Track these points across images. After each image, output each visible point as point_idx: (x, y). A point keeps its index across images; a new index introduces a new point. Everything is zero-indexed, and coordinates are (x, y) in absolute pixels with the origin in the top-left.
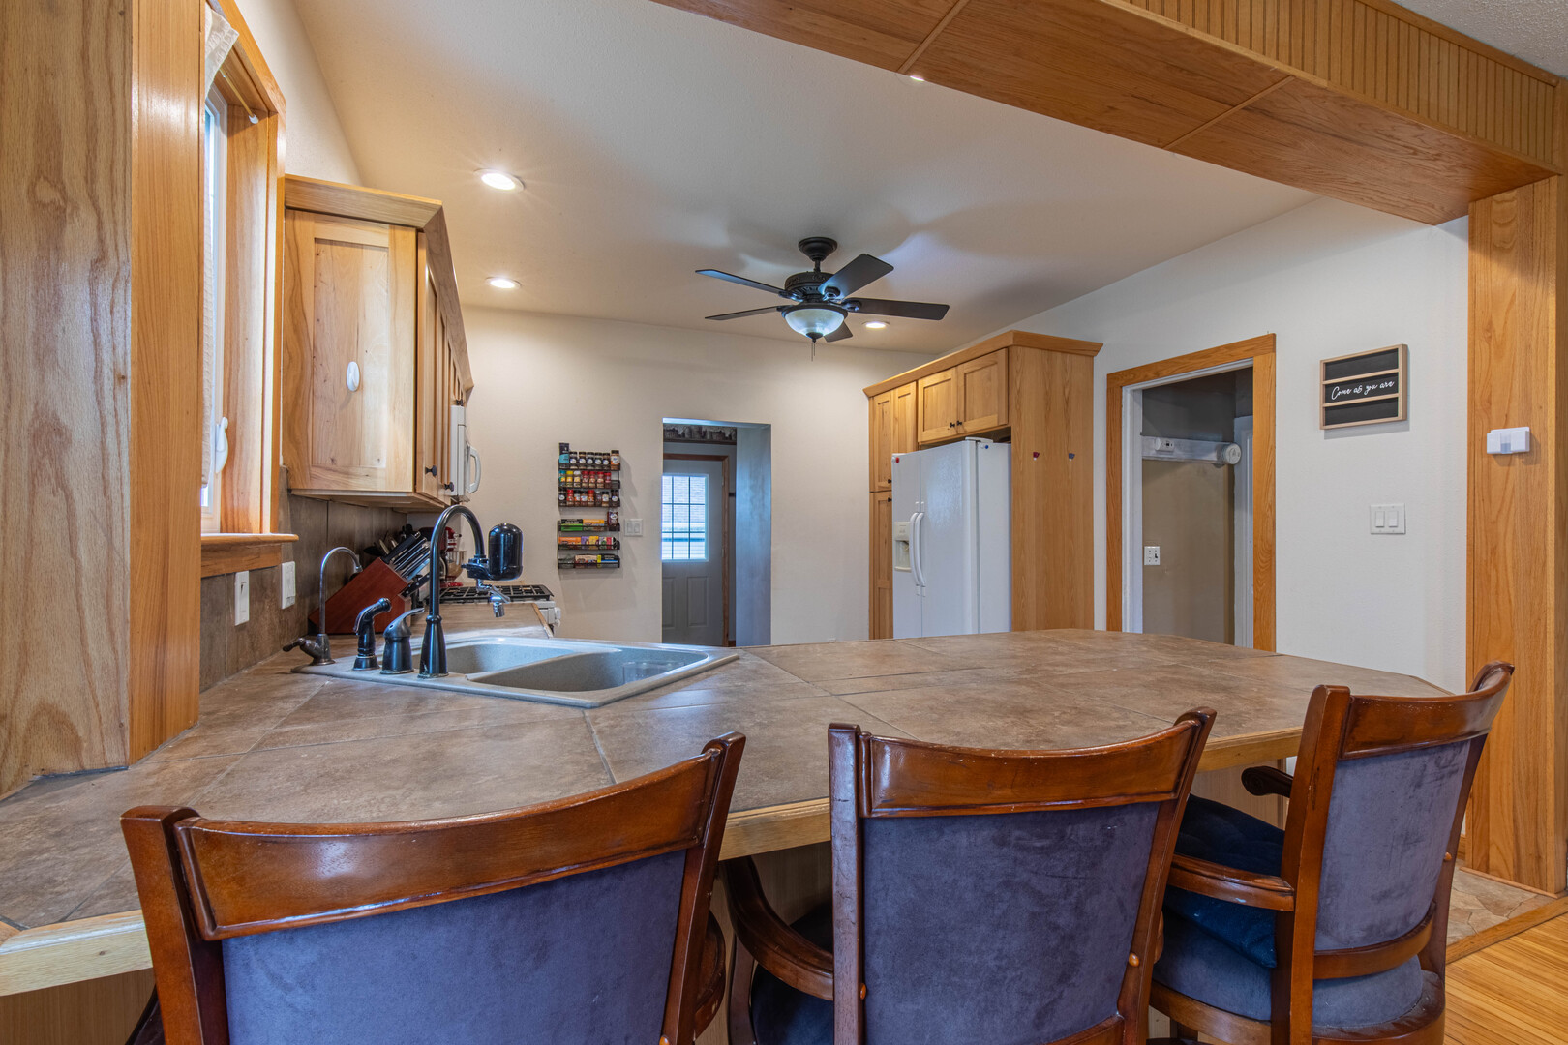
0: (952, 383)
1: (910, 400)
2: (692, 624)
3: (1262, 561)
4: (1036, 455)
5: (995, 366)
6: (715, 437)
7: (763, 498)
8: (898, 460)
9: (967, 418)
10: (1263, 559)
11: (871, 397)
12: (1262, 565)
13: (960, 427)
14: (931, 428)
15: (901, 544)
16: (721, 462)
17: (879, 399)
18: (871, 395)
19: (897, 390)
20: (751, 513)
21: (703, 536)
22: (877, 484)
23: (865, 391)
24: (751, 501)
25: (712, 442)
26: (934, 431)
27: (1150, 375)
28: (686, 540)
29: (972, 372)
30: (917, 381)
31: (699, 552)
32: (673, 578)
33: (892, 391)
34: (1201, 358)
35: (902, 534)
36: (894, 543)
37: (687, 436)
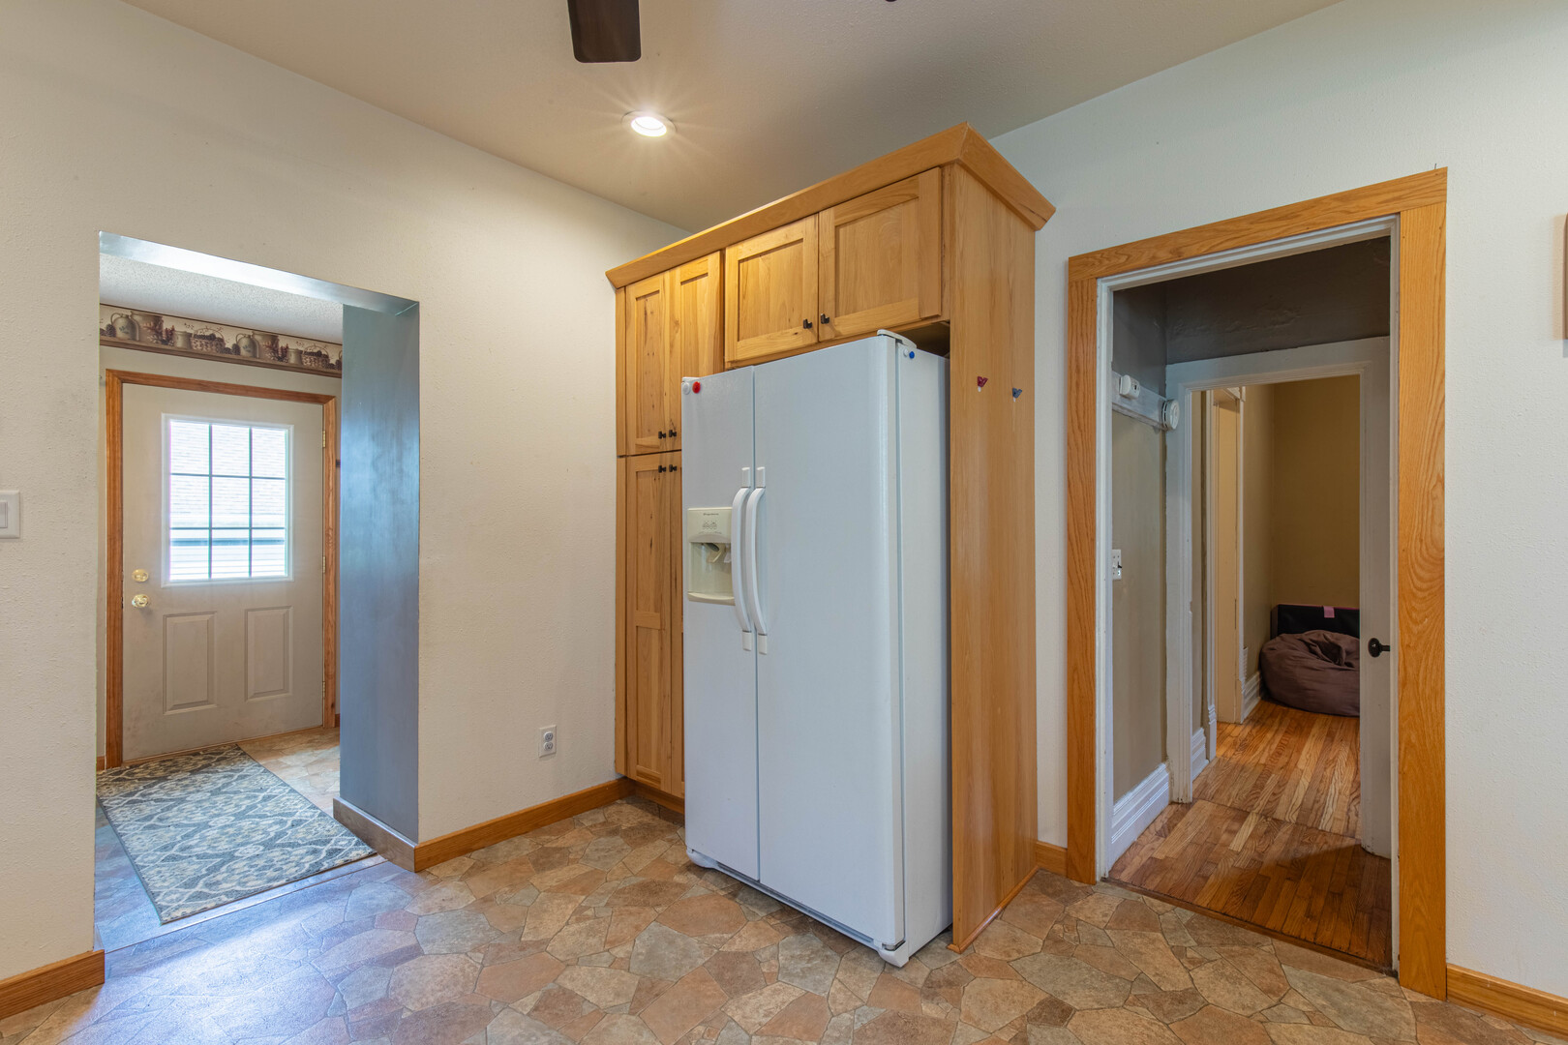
0: (807, 249)
1: (707, 288)
2: (256, 695)
3: (1420, 579)
4: (981, 382)
5: (912, 205)
6: (307, 362)
7: (400, 458)
8: (697, 388)
9: (842, 309)
10: (1422, 573)
11: (620, 288)
12: (1419, 584)
13: (827, 328)
14: (756, 335)
15: (704, 551)
16: (320, 407)
17: (634, 291)
18: (621, 283)
19: (678, 271)
20: (374, 490)
21: (281, 534)
22: (634, 441)
23: (609, 275)
24: (374, 465)
25: (299, 368)
26: (761, 339)
27: (1162, 254)
28: (243, 541)
29: (855, 220)
30: (722, 251)
31: (274, 564)
32: (213, 613)
33: (667, 275)
34: (1279, 219)
35: (707, 531)
36: (688, 550)
37: (243, 352)
